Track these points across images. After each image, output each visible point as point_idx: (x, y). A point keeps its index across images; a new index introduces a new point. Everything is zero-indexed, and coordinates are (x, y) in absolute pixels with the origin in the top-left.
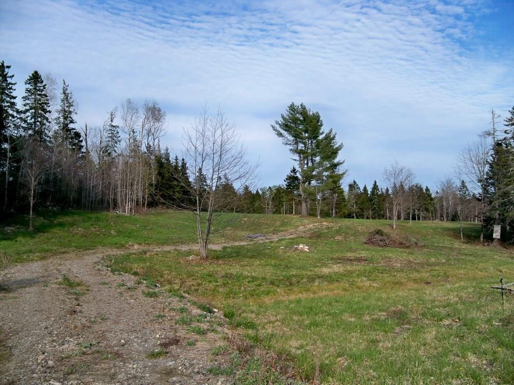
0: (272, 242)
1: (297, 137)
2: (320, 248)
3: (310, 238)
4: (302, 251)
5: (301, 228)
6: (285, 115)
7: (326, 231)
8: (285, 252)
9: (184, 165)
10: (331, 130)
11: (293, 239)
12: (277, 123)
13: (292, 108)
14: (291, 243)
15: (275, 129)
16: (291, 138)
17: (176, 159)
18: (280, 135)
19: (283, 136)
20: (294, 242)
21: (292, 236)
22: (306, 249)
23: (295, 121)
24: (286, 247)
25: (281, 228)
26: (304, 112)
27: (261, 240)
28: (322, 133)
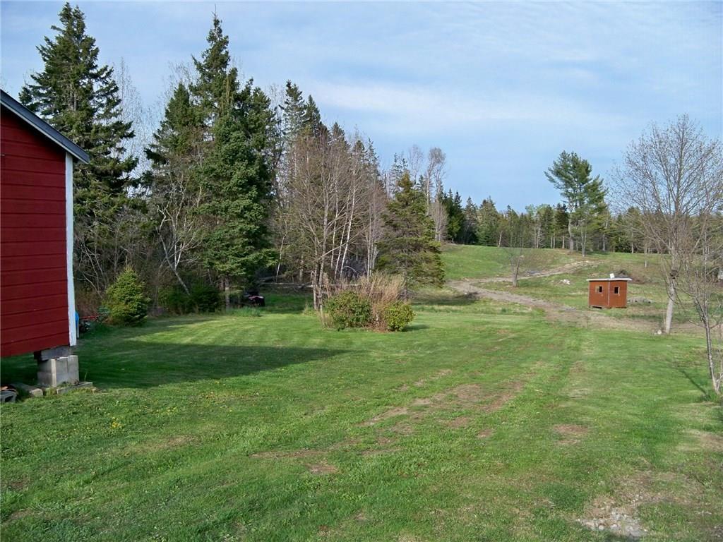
0: (545, 277)
1: (568, 183)
2: (578, 282)
3: (573, 274)
4: (565, 284)
5: (567, 266)
6: (557, 162)
7: (586, 269)
8: (555, 284)
9: (458, 197)
10: (599, 176)
11: (560, 275)
12: (550, 170)
13: (564, 155)
14: (559, 278)
15: (547, 175)
16: (561, 183)
17: (450, 192)
18: (552, 180)
19: (554, 182)
20: (560, 277)
21: (559, 273)
22: (568, 282)
23: (566, 167)
24: (555, 281)
25: (552, 266)
26: (575, 160)
27: (537, 275)
28: (591, 179)
